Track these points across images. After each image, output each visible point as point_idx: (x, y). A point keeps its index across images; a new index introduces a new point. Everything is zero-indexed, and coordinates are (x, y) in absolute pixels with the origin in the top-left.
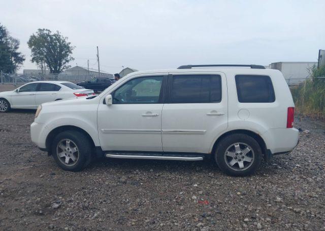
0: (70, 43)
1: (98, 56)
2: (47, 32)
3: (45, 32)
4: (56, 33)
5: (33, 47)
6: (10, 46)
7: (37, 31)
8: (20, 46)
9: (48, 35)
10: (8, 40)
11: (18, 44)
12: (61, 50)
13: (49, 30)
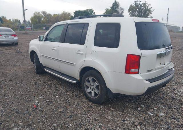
0: (151, 8)
1: (168, 15)
2: (139, 2)
3: (138, 2)
4: (144, 2)
5: (130, 12)
6: (119, 12)
7: (134, 2)
8: (124, 12)
9: (139, 4)
10: (119, 9)
11: (123, 11)
12: (145, 13)
13: (140, 1)
